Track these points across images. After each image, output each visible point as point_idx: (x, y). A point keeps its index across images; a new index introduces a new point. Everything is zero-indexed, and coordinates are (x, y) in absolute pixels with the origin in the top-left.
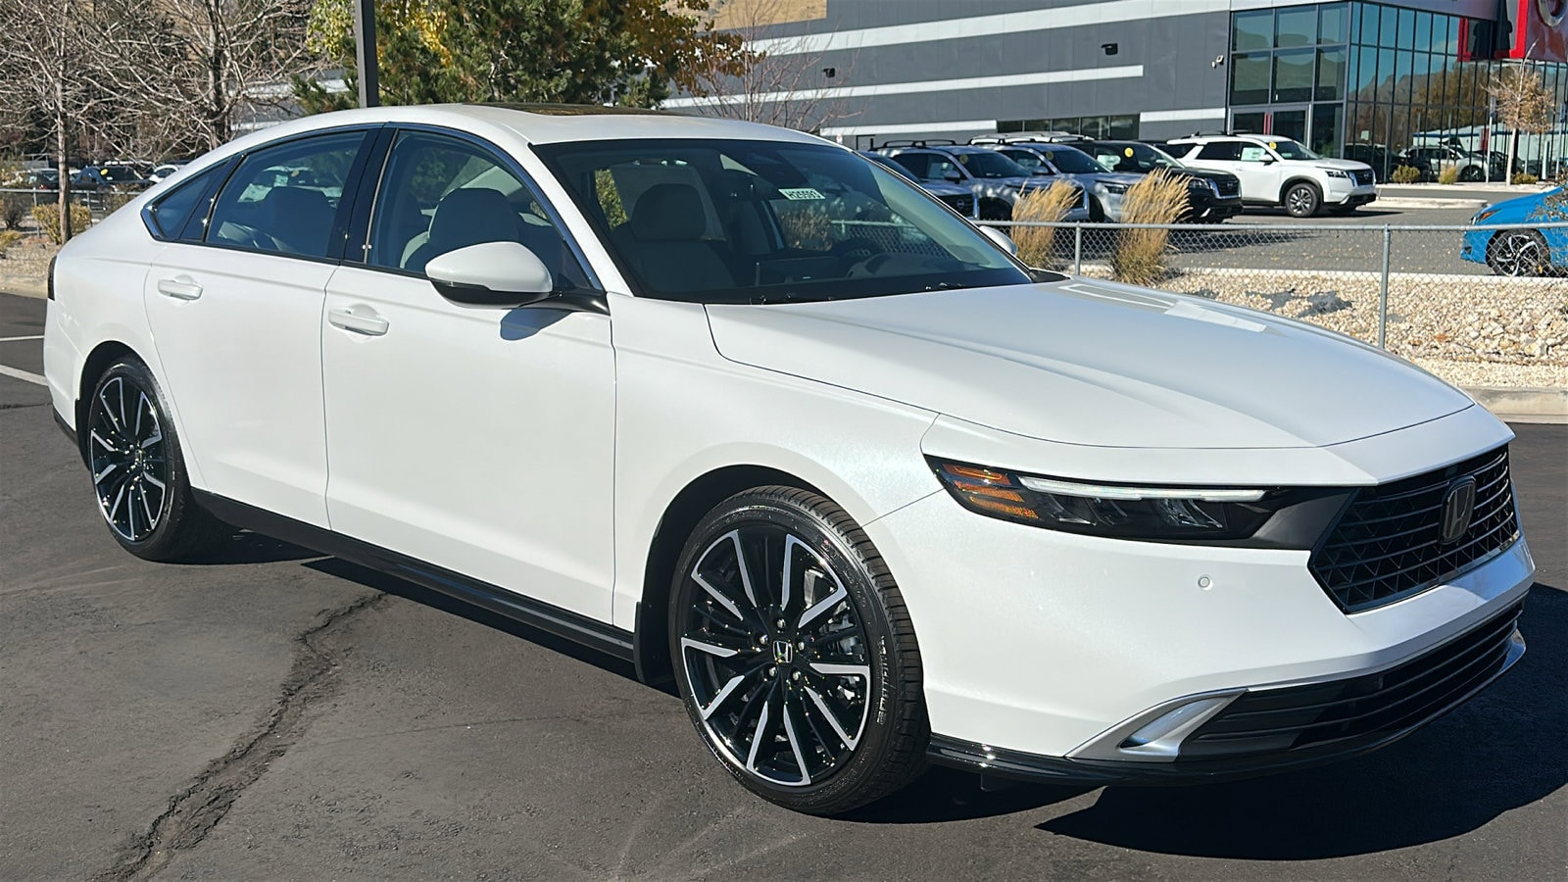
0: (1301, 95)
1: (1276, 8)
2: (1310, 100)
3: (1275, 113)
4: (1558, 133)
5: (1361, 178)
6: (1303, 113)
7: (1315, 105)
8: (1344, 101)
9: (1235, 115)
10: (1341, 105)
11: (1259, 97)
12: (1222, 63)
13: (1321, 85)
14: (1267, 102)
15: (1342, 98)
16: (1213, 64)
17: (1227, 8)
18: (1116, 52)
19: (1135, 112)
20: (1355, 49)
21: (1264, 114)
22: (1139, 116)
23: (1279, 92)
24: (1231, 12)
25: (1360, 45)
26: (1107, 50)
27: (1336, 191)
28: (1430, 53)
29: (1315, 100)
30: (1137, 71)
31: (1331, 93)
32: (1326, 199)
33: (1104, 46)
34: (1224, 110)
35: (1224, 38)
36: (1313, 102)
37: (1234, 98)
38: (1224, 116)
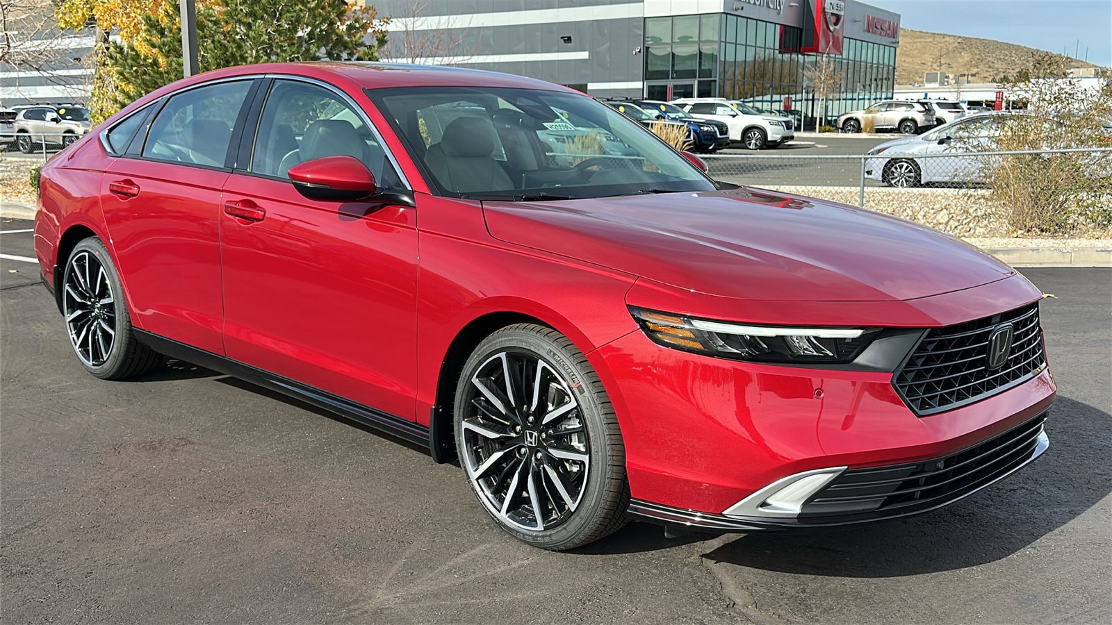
0: (691, 74)
1: (673, 16)
2: (696, 78)
3: (674, 86)
4: (855, 99)
5: (788, 126)
6: (692, 86)
7: (699, 81)
8: (717, 79)
9: (649, 86)
10: (715, 81)
11: (664, 75)
12: (640, 52)
13: (703, 68)
14: (669, 78)
15: (716, 77)
16: (634, 53)
17: (642, 16)
18: (571, 42)
19: (585, 83)
20: (723, 44)
21: (667, 86)
22: (586, 85)
23: (676, 72)
24: (644, 18)
25: (726, 43)
26: (564, 40)
27: (774, 134)
28: (756, 47)
29: (699, 77)
30: (584, 55)
31: (709, 73)
32: (769, 139)
33: (562, 38)
34: (642, 83)
35: (641, 35)
36: (698, 79)
37: (648, 75)
38: (642, 87)
